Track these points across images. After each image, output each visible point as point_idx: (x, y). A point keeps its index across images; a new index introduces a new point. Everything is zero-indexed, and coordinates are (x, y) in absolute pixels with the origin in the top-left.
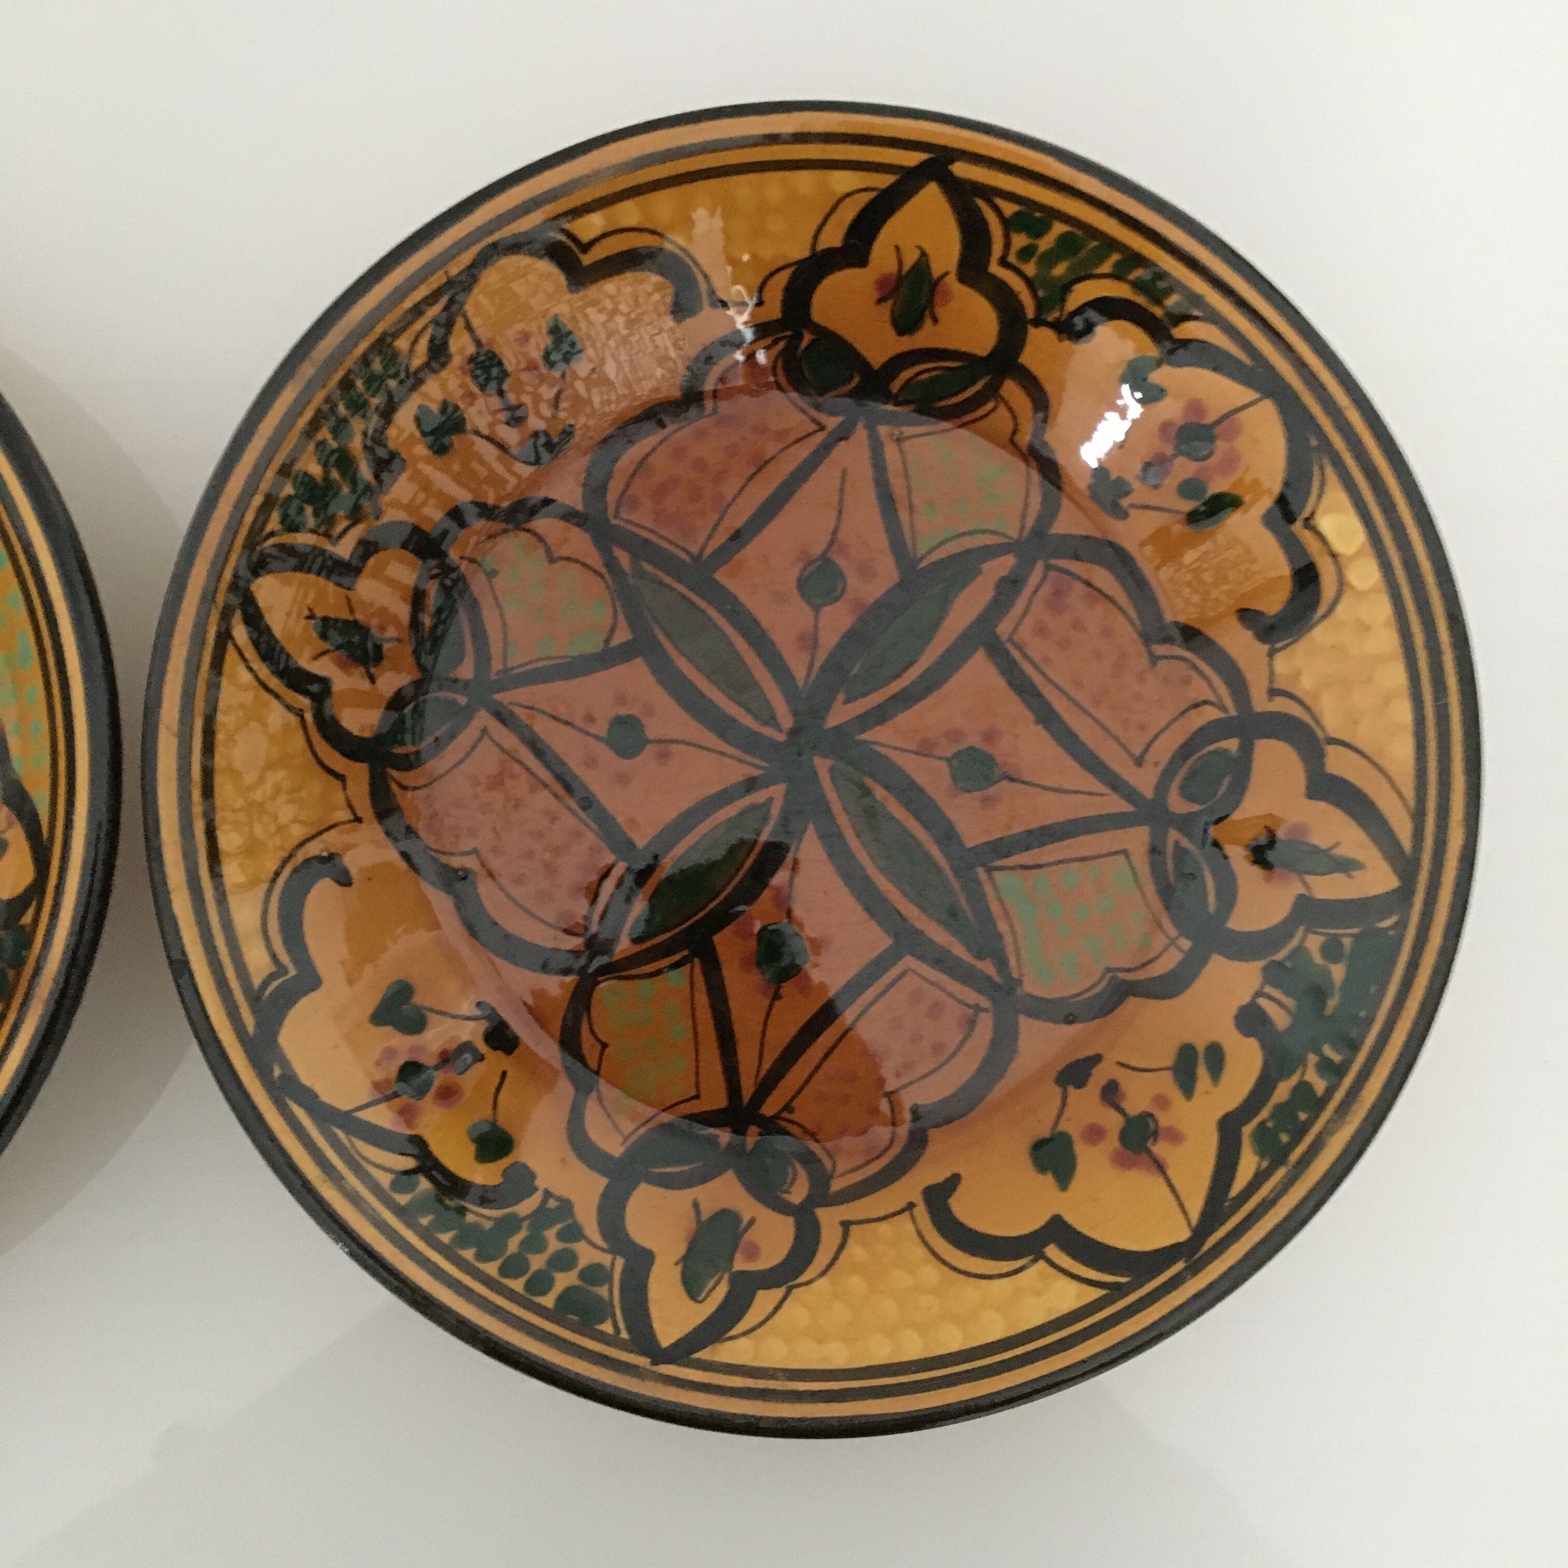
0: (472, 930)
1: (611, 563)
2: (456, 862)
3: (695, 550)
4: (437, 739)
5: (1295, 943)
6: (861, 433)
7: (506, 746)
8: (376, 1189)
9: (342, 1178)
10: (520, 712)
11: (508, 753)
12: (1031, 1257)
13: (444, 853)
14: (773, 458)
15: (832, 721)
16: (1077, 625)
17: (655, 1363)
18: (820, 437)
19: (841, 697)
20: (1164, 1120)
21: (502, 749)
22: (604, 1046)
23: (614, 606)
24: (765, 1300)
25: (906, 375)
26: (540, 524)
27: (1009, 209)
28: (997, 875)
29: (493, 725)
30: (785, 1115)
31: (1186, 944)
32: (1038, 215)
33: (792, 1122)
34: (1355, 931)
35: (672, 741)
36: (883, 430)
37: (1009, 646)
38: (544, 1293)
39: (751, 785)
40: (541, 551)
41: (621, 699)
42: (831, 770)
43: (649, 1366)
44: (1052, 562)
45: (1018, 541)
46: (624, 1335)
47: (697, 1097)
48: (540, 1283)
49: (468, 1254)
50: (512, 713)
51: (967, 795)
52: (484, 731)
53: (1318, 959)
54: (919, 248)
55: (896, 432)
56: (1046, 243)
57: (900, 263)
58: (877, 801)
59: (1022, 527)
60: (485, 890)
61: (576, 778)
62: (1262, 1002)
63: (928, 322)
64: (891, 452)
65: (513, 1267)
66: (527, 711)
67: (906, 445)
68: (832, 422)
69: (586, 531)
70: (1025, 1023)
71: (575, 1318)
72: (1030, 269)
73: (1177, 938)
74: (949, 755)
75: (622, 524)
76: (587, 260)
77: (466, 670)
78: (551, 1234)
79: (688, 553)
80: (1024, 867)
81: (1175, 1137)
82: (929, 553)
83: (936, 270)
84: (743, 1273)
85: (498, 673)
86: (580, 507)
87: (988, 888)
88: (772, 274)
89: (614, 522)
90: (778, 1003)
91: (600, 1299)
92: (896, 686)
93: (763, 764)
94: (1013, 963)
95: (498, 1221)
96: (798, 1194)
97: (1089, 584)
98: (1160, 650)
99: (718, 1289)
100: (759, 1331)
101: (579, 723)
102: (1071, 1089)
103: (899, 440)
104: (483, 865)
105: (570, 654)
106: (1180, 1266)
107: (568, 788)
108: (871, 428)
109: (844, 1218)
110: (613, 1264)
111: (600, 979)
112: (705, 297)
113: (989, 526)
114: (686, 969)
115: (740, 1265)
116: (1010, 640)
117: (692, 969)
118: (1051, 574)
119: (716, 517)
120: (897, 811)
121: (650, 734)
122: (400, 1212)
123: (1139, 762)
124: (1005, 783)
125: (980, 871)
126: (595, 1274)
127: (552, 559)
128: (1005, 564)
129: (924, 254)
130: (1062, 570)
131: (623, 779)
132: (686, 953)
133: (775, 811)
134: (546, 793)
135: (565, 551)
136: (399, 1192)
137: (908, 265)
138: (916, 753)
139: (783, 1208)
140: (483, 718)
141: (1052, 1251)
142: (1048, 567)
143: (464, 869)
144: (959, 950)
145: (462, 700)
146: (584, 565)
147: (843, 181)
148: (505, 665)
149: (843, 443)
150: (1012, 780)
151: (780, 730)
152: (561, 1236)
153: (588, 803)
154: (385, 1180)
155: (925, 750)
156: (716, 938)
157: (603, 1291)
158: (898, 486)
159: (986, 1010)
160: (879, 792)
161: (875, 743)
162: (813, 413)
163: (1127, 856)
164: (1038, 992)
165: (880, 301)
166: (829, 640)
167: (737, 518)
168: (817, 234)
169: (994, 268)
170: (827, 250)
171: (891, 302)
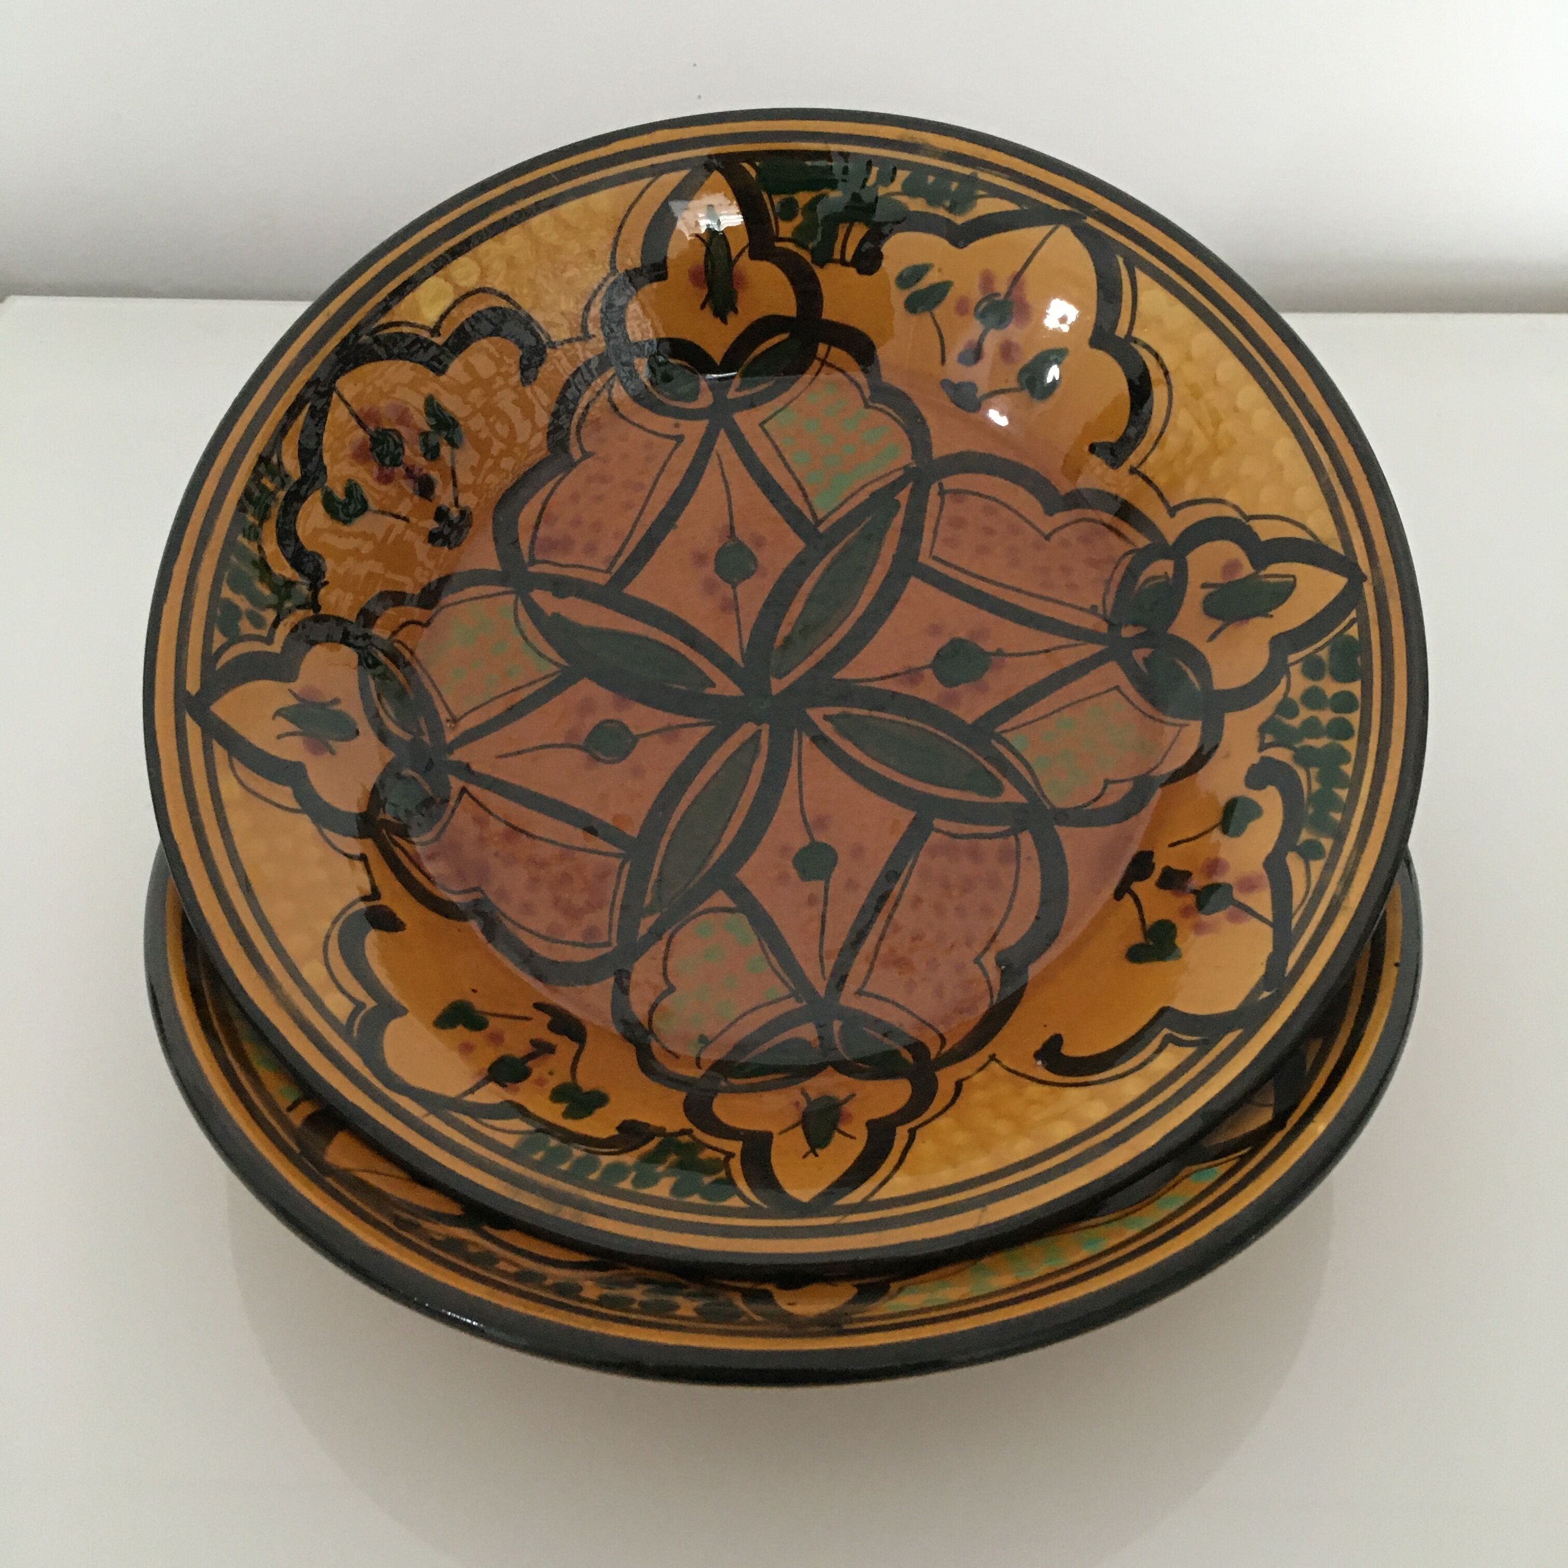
0: (1052, 938)
1: (655, 934)
2: (994, 975)
3: (617, 862)
4: (885, 1035)
5: (790, 246)
6: (458, 755)
7: (866, 967)
8: (1329, 868)
9: (1334, 897)
10: (829, 964)
11: (872, 964)
12: (1133, 345)
13: (991, 989)
14: (507, 823)
15: (733, 690)
16: (577, 522)
17: (1365, 578)
18: (472, 788)
19: (709, 691)
20: (976, 295)
21: (871, 970)
22: (1107, 782)
23: (694, 917)
24: (1266, 531)
25: (394, 728)
26: (640, 1010)
27: (219, 639)
28: (820, 516)
29: (851, 986)
30: (1100, 611)
31: (822, 349)
32: (219, 612)
33: (1104, 602)
34: (765, 196)
35: (805, 821)
36: (450, 737)
37: (614, 570)
38: (1350, 695)
39: (819, 740)
40: (665, 1002)
41: (783, 878)
42: (780, 676)
43: (1370, 580)
44: (526, 559)
45: (517, 593)
46: (1353, 614)
47: (1117, 688)
48: (1344, 703)
49: (1348, 769)
50: (832, 975)
51: (759, 559)
52: (860, 993)
53: (798, 220)
54: (274, 718)
55: (448, 725)
56: (243, 603)
57: (292, 734)
58: (793, 630)
59: (504, 593)
60: (1010, 937)
61: (871, 894)
62: (849, 257)
63: (337, 708)
64: (467, 724)
65: (1341, 730)
66: (825, 960)
67: (457, 713)
68: (456, 784)
69: (632, 968)
70: (938, 452)
71: (1359, 659)
72: (269, 615)
73: (819, 359)
74: (730, 586)
75: (614, 935)
76: (370, 1002)
77: (808, 1032)
78: (1296, 722)
79: (622, 867)
80: (805, 496)
81: (987, 279)
82: (550, 661)
84: (1252, 563)
85: (798, 1000)
86: (611, 981)
87: (835, 518)
88: (335, 848)
89: (615, 944)
90: (1006, 651)
91: (1332, 652)
92: (683, 649)
93: (796, 736)
94: (892, 478)
95: (1306, 765)
96: (1164, 567)
97: (537, 527)
98: (576, 453)
99: (1276, 572)
100: (1297, 519)
101: (818, 908)
102: (979, 395)
103: (455, 720)
104: (986, 949)
105: (757, 943)
106: (1090, 221)
107: (883, 898)
108: (450, 748)
109: (1168, 516)
110: (1297, 662)
111: (1048, 807)
112: (373, 904)
113: (512, 620)
114: (1008, 736)
115: (1247, 569)
116: (608, 571)
117: (1005, 731)
118: (538, 557)
119: (578, 854)
120: (796, 608)
121: (804, 841)
122: (1340, 838)
123: (679, 439)
124: (738, 532)
125: (821, 529)
126: (1313, 669)
127: (671, 989)
128: (542, 598)
129: (278, 713)
130: (532, 549)
131: (858, 852)
132: (993, 742)
133: (835, 710)
134: (895, 916)
135: (658, 980)
136: (1323, 848)
137: (292, 728)
138: (737, 610)
139: (1181, 569)
140: (848, 999)
141: (1121, 330)
142: (533, 562)
143: (999, 963)
144: (898, 521)
145: (837, 1025)
146: (665, 959)
147: (229, 788)
148: (789, 997)
149: (474, 768)
150: (732, 528)
151: (760, 731)
152: (1294, 713)
153: (891, 875)
154: (1317, 866)
155: (732, 606)
156: (969, 720)
157: (1324, 654)
158: (498, 708)
159: (941, 485)
160: (784, 631)
161: (742, 649)
162: (452, 803)
163: (764, 422)
164: (909, 451)
166: (663, 718)
167: (576, 836)
168: (287, 809)
169: (276, 648)
170: (298, 800)
171: (331, 742)
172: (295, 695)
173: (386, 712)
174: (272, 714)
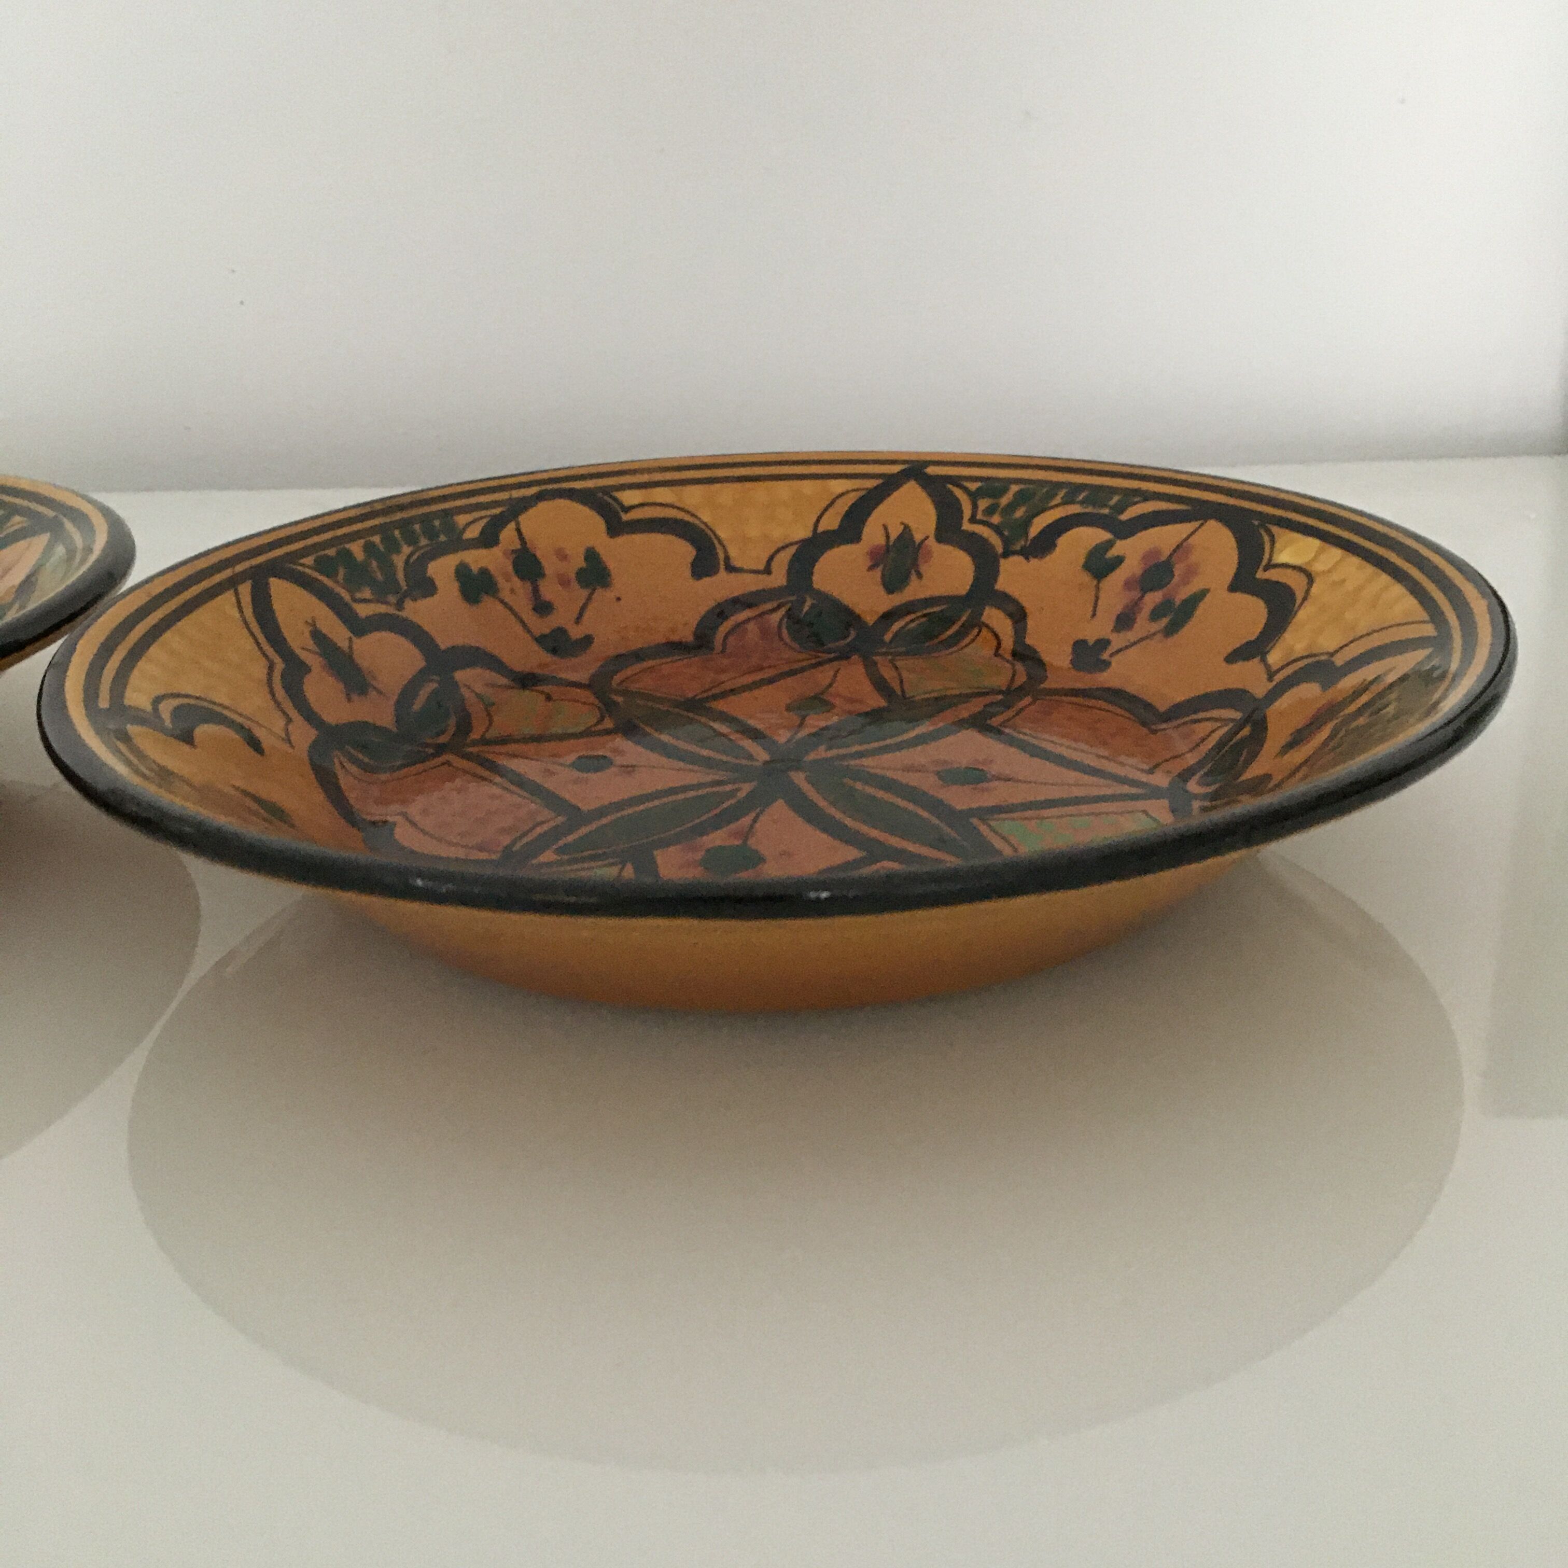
19: (822, 748)
25: (896, 626)
27: (973, 486)
32: (997, 485)
42: (808, 779)
54: (902, 523)
56: (1004, 501)
57: (888, 537)
63: (914, 577)
72: (996, 519)
76: (625, 517)
83: (918, 537)
88: (778, 551)
112: (722, 563)
129: (906, 528)
137: (894, 536)
147: (838, 486)
151: (755, 761)
165: (871, 568)
168: (818, 521)
169: (966, 526)
170: (824, 533)
171: (881, 567)
172: (923, 541)
173: (912, 621)
174: (906, 522)
